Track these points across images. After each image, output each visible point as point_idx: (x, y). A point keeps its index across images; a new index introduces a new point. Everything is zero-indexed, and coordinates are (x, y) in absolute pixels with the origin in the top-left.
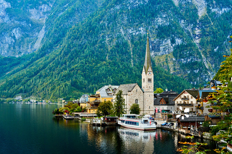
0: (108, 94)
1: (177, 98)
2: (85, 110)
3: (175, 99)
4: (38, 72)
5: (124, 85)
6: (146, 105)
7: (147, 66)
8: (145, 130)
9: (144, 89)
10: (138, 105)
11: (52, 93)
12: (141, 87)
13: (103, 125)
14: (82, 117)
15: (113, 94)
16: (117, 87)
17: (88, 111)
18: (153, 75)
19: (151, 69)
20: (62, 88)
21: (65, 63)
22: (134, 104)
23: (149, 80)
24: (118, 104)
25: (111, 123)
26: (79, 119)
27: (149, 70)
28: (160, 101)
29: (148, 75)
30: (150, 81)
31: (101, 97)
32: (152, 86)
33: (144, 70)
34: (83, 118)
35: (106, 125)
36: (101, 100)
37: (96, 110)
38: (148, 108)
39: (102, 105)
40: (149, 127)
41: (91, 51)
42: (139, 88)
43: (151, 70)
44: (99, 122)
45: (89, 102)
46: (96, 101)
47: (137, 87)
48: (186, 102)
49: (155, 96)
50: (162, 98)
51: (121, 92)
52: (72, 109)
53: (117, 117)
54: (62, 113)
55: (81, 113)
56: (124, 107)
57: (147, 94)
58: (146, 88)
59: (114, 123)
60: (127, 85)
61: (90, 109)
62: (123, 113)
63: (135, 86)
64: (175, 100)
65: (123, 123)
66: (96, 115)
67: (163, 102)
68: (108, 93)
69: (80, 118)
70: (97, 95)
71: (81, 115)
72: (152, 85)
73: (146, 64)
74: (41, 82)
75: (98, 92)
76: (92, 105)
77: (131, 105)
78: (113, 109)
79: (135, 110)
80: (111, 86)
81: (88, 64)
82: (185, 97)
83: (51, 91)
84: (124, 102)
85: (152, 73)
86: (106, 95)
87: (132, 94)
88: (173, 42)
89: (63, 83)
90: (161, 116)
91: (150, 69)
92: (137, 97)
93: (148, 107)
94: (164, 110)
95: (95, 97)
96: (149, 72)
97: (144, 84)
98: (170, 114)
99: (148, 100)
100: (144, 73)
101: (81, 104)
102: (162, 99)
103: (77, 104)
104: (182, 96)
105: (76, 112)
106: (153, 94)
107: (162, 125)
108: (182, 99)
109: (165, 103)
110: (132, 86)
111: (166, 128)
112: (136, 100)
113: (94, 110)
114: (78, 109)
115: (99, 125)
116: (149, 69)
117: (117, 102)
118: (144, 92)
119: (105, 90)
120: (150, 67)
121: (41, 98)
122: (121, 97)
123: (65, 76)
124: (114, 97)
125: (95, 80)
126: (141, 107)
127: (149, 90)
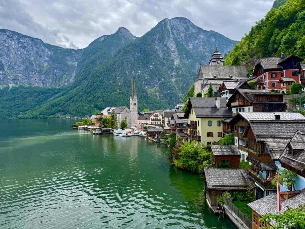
2: (93, 124)
9: (131, 109)
16: (115, 108)
22: (124, 120)
23: (135, 104)
24: (112, 120)
28: (142, 118)
29: (134, 100)
32: (136, 108)
33: (131, 97)
39: (103, 120)
42: (127, 109)
43: (136, 98)
44: (97, 132)
48: (157, 118)
50: (143, 115)
53: (110, 129)
56: (116, 122)
57: (133, 113)
60: (120, 107)
63: (125, 108)
70: (101, 113)
76: (98, 120)
80: (111, 108)
84: (116, 119)
86: (107, 114)
87: (123, 113)
89: (89, 106)
93: (134, 121)
94: (144, 123)
97: (131, 107)
99: (134, 117)
100: (131, 99)
101: (92, 120)
106: (137, 112)
109: (145, 119)
122: (114, 115)
126: (129, 121)
127: (134, 110)
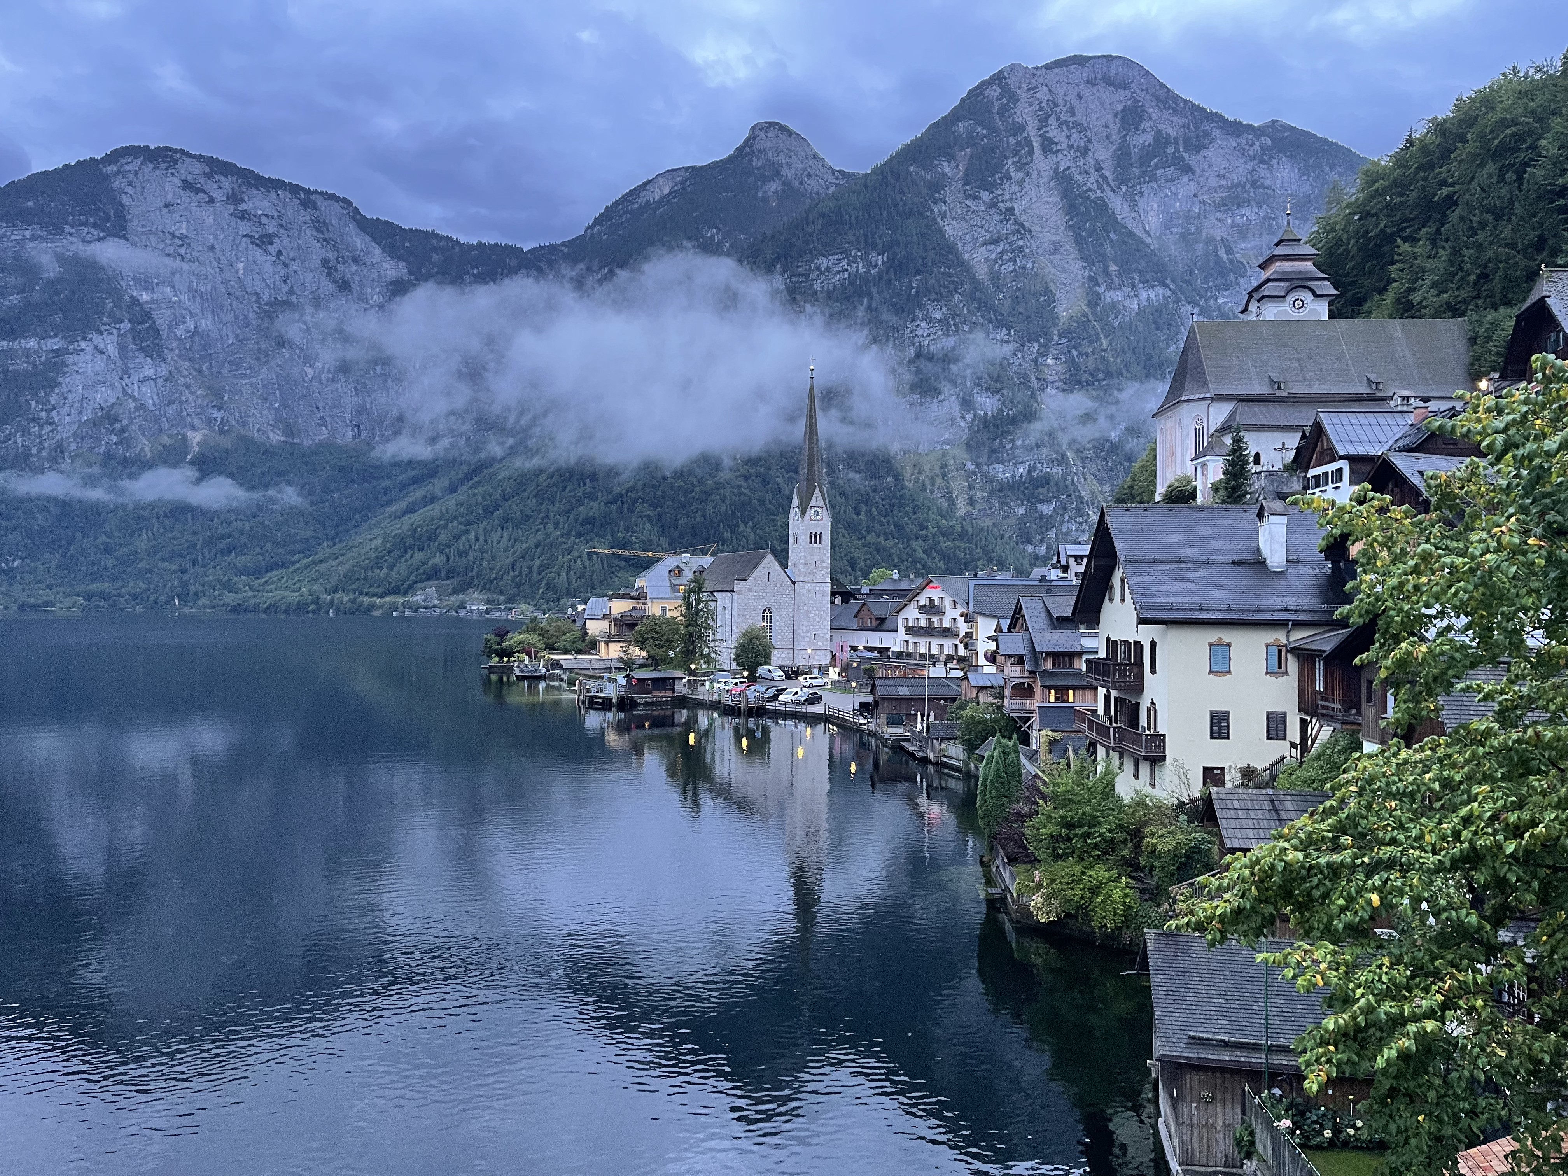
0: (676, 587)
1: (906, 605)
2: (589, 647)
4: (496, 506)
5: (729, 555)
6: (800, 631)
7: (807, 488)
9: (796, 569)
12: (784, 564)
13: (625, 705)
14: (570, 671)
16: (708, 561)
17: (602, 648)
19: (821, 498)
22: (753, 626)
23: (816, 538)
24: (687, 626)
27: (813, 503)
29: (811, 520)
30: (816, 542)
31: (650, 597)
32: (823, 562)
33: (795, 502)
34: (573, 675)
35: (635, 704)
36: (653, 609)
37: (622, 647)
38: (807, 639)
42: (776, 567)
43: (822, 504)
44: (607, 691)
45: (605, 617)
46: (634, 613)
47: (769, 562)
48: (935, 619)
50: (865, 604)
51: (699, 582)
53: (678, 674)
56: (711, 638)
57: (804, 591)
58: (802, 568)
59: (667, 697)
60: (737, 556)
63: (760, 560)
64: (898, 612)
67: (868, 617)
68: (674, 585)
72: (825, 558)
73: (802, 482)
75: (640, 582)
76: (618, 626)
77: (744, 628)
80: (688, 559)
82: (931, 601)
83: (539, 573)
84: (713, 620)
85: (824, 513)
86: (668, 593)
87: (750, 590)
88: (967, 404)
91: (818, 499)
92: (771, 603)
93: (809, 635)
95: (632, 598)
96: (813, 510)
97: (796, 554)
99: (808, 612)
100: (794, 512)
102: (865, 609)
104: (923, 600)
108: (921, 608)
109: (874, 621)
112: (766, 610)
113: (619, 647)
114: (571, 642)
115: (608, 703)
116: (814, 499)
117: (685, 617)
118: (794, 583)
119: (667, 573)
120: (817, 490)
121: (503, 598)
122: (700, 600)
126: (784, 636)
127: (814, 574)
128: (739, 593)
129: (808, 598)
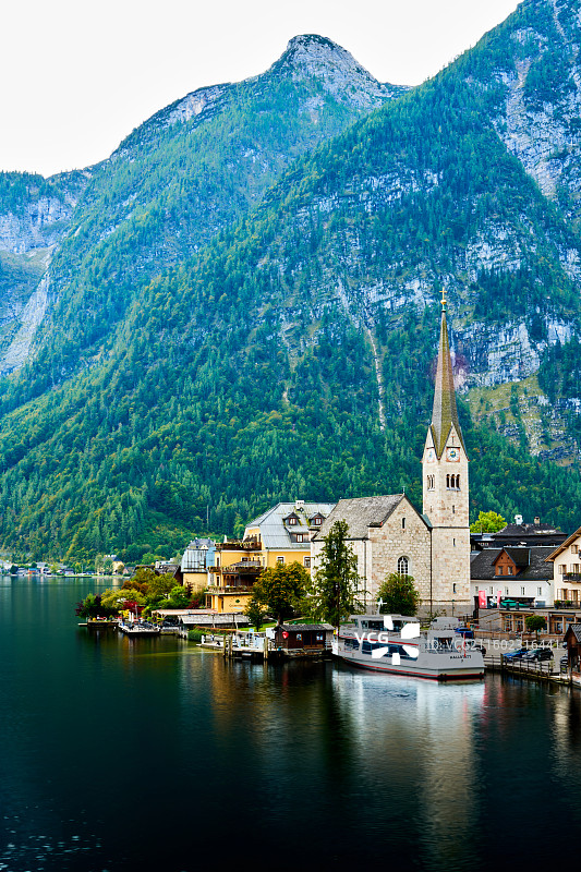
0: (292, 537)
1: (563, 550)
2: (201, 601)
3: (552, 555)
4: (21, 453)
5: (355, 501)
6: (438, 581)
7: (443, 427)
8: (444, 679)
9: (433, 514)
10: (408, 579)
11: (75, 536)
12: (419, 509)
13: (275, 659)
14: (190, 626)
15: (310, 536)
16: (325, 509)
17: (216, 602)
18: (465, 463)
19: (457, 438)
20: (113, 515)
21: (125, 419)
22: (392, 576)
23: (453, 482)
24: (330, 576)
25: (306, 651)
26: (181, 637)
27: (449, 443)
28: (494, 564)
29: (448, 461)
30: (453, 486)
31: (263, 547)
32: (461, 506)
33: (429, 442)
34: (195, 631)
35: (287, 659)
36: (267, 561)
37: (245, 601)
38: (447, 590)
39: (268, 580)
40: (457, 664)
41: (222, 373)
42: (410, 512)
43: (458, 444)
44: (259, 646)
45: (215, 570)
46: (246, 565)
47: (406, 509)
49: (475, 542)
50: (503, 551)
51: (341, 529)
52: (152, 596)
53: (328, 626)
54: (115, 613)
55: (186, 612)
56: (353, 588)
57: (443, 538)
58: (438, 512)
59: (318, 651)
60: (365, 502)
61: (221, 597)
62: (351, 610)
63: (395, 506)
64: (553, 558)
65: (354, 651)
66: (245, 619)
67: (507, 565)
68: (291, 534)
69: (185, 633)
70: (247, 540)
71: (186, 620)
72: (463, 502)
73: (437, 421)
74: (30, 490)
75: (250, 532)
76: (230, 579)
77: (383, 578)
78: (314, 597)
79: (400, 599)
80: (302, 506)
81: (210, 422)
83: (70, 526)
84: (355, 569)
85: (461, 454)
86: (286, 542)
87: (384, 537)
88: (538, 333)
89: (116, 497)
90: (500, 623)
91: (454, 439)
93: (449, 585)
94: (511, 598)
95: (242, 549)
96: (450, 450)
97: (432, 498)
98: (537, 614)
99: (446, 560)
100: (429, 455)
101: (187, 578)
102: (504, 556)
103: (170, 578)
105: (169, 607)
106: (467, 534)
107: (504, 658)
109: (514, 569)
110: (385, 505)
111: (522, 670)
112: (401, 559)
113: (238, 601)
114: (177, 597)
115: (256, 658)
116: (450, 439)
117: (327, 566)
118: (430, 529)
119: (281, 522)
120: (453, 430)
121: (30, 555)
122: (342, 549)
123: (124, 468)
124: (317, 548)
125: (238, 482)
126: (420, 586)
127: (452, 519)
128: (374, 541)
129: (447, 546)
